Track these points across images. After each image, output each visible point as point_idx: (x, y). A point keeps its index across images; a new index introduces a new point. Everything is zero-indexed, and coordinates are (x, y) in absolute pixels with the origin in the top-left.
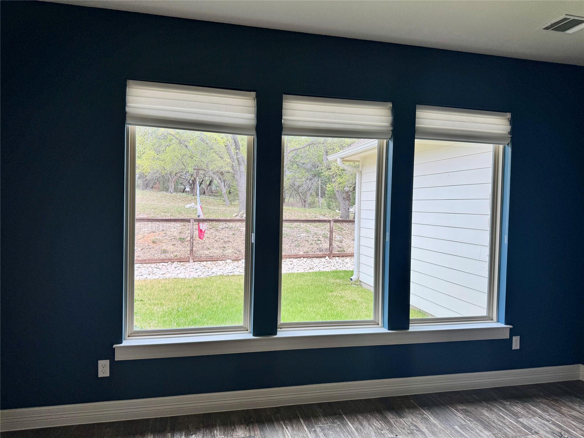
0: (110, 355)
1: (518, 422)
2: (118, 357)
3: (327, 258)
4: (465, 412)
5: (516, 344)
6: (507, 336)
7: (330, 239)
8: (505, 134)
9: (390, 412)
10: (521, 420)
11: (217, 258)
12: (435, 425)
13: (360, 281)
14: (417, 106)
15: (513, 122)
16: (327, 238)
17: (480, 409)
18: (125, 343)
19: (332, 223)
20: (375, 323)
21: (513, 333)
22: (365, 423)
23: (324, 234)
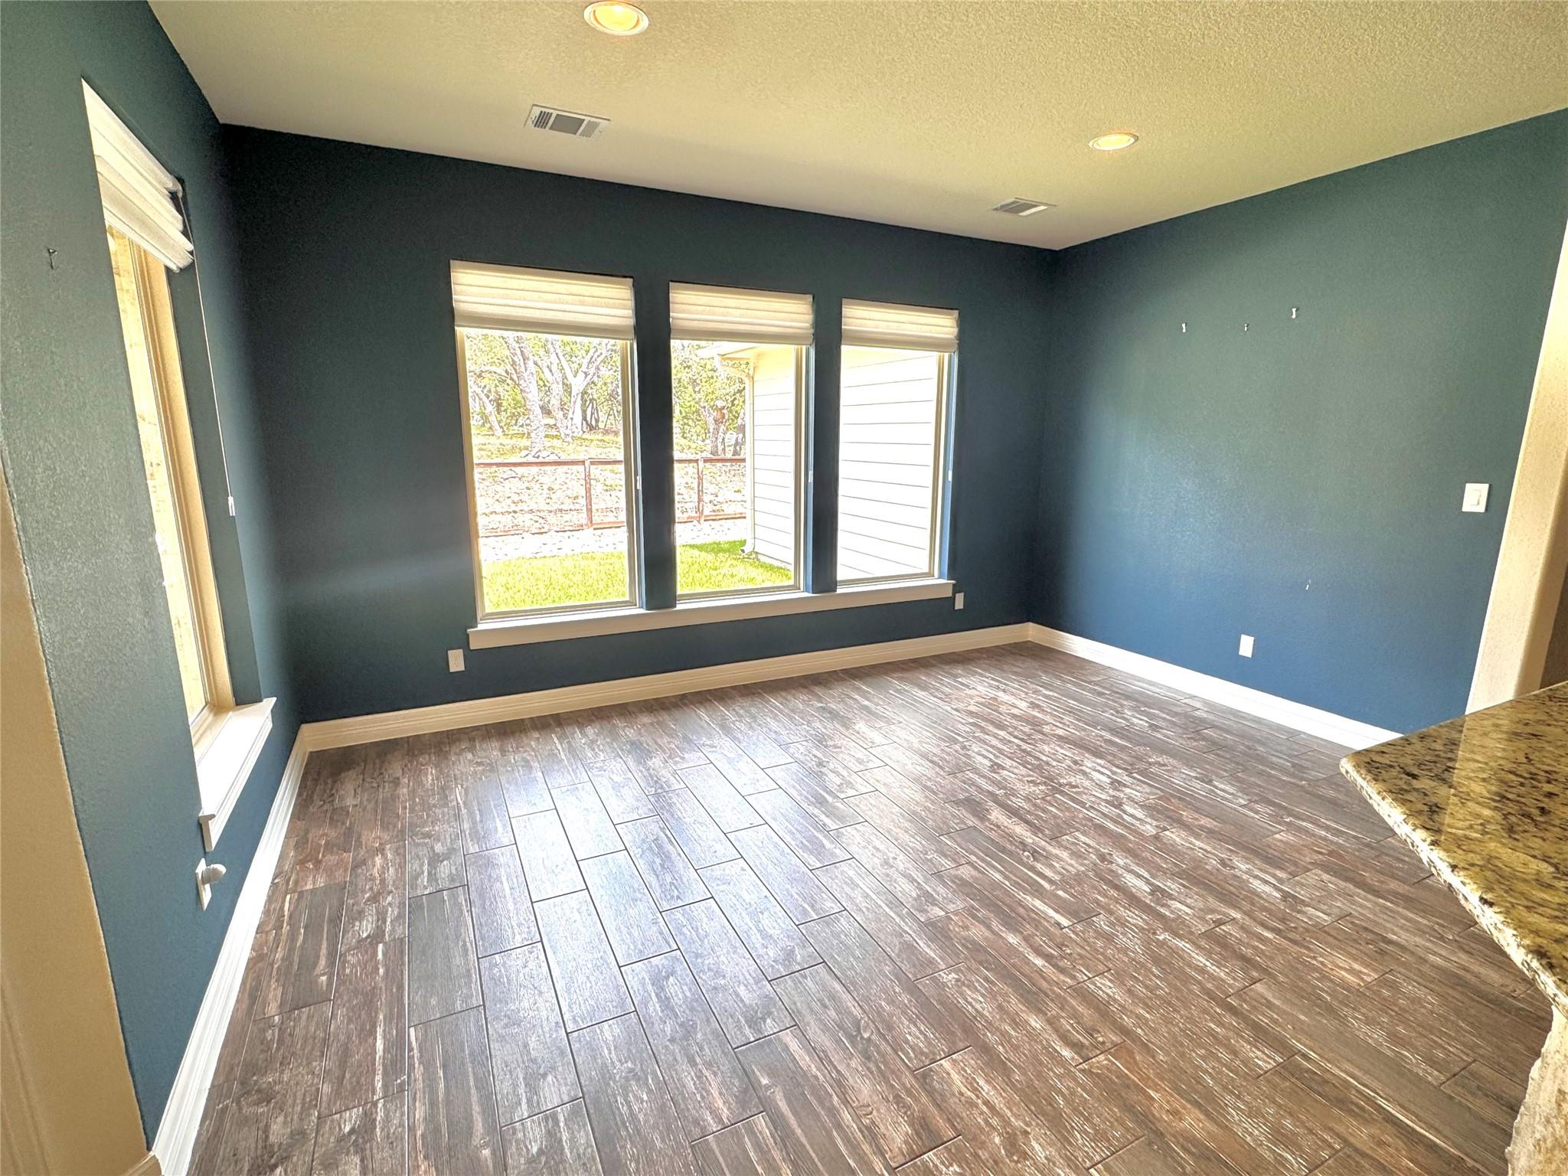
0: (464, 643)
1: (956, 681)
2: (474, 645)
3: (695, 522)
4: (899, 679)
5: (959, 604)
6: (950, 595)
7: (699, 491)
8: (951, 339)
9: (816, 685)
10: (960, 680)
11: (505, 531)
12: (867, 692)
13: (757, 553)
14: (844, 301)
15: (962, 324)
16: (692, 489)
17: (916, 674)
18: (481, 627)
19: (701, 463)
20: (795, 587)
21: (956, 589)
22: (789, 697)
23: (687, 483)
